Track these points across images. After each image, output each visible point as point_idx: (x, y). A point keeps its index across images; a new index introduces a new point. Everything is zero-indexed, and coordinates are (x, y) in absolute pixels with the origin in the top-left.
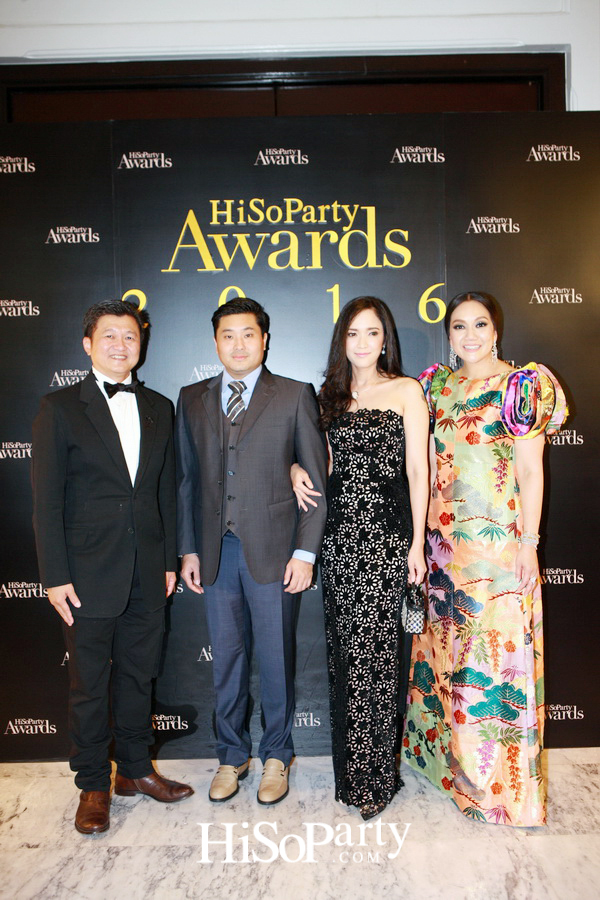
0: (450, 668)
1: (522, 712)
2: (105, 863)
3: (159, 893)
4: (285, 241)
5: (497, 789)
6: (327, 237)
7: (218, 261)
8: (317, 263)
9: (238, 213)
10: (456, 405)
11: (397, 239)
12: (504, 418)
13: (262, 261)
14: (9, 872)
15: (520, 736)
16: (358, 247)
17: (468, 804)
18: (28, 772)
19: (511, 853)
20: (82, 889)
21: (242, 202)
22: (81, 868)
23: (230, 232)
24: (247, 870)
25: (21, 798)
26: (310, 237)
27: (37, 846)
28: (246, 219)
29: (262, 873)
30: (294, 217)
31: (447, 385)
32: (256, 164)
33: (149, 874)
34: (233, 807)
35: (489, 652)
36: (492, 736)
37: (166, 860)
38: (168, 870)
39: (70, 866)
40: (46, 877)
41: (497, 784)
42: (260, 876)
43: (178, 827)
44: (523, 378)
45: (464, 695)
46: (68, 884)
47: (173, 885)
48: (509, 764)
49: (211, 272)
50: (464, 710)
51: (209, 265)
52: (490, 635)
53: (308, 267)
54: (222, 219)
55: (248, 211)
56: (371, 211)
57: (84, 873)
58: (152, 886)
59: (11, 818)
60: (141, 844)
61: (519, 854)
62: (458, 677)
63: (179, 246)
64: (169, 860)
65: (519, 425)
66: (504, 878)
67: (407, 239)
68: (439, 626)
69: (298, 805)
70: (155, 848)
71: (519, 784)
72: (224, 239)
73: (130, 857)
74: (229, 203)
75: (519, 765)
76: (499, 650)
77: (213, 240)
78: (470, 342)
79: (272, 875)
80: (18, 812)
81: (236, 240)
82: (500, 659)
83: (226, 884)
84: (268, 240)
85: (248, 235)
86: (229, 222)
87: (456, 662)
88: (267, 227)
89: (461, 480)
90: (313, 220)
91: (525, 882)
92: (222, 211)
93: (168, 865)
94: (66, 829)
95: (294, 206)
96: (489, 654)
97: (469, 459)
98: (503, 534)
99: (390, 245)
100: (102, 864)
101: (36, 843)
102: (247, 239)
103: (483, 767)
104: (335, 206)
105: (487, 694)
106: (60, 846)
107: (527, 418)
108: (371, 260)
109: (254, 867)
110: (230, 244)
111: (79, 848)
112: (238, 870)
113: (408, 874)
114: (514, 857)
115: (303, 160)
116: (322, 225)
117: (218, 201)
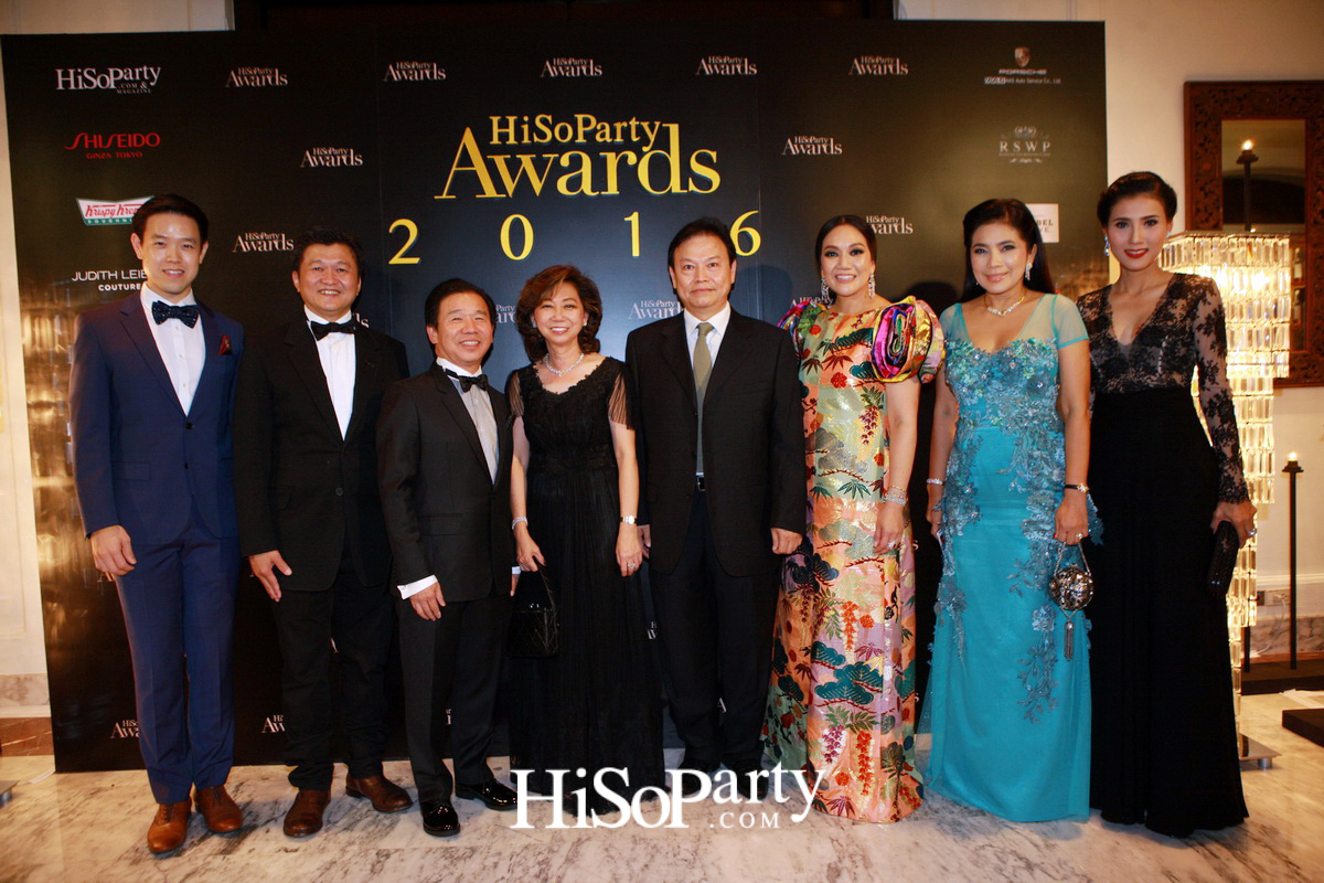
1: (877, 695)
2: (373, 866)
4: (576, 163)
5: (843, 780)
6: (625, 158)
7: (499, 186)
8: (612, 189)
9: (522, 131)
10: (823, 344)
11: (704, 160)
12: (874, 358)
13: (550, 185)
14: (263, 877)
15: (873, 722)
16: (659, 170)
19: (835, 843)
21: (526, 119)
22: (346, 872)
23: (512, 153)
24: (536, 870)
26: (605, 158)
27: (296, 850)
28: (531, 138)
30: (586, 135)
31: (817, 322)
32: (542, 76)
35: (843, 626)
36: (841, 721)
37: (443, 862)
38: (445, 872)
39: (333, 870)
41: (843, 774)
42: (550, 875)
45: (813, 673)
48: (858, 753)
49: (491, 199)
51: (490, 191)
52: (845, 607)
53: (603, 193)
54: (503, 137)
55: (533, 128)
56: (674, 129)
57: (348, 877)
59: (268, 822)
60: (415, 846)
61: (844, 845)
63: (454, 169)
64: (447, 862)
66: (825, 868)
67: (715, 161)
70: (431, 850)
71: (868, 775)
72: (505, 160)
73: (402, 861)
74: (511, 119)
75: (870, 755)
76: (854, 625)
77: (493, 160)
78: (843, 271)
79: (564, 875)
80: (275, 816)
81: (520, 162)
82: (855, 635)
84: (557, 161)
85: (534, 156)
86: (512, 141)
88: (555, 147)
89: (825, 428)
90: (609, 140)
91: (849, 872)
92: (504, 129)
93: (445, 867)
95: (587, 123)
96: (843, 628)
97: (834, 405)
98: (867, 492)
99: (697, 168)
100: (369, 867)
101: (295, 848)
102: (532, 159)
103: (829, 755)
104: (633, 123)
105: (838, 674)
106: (323, 850)
107: (897, 357)
108: (675, 185)
109: (544, 866)
110: (514, 166)
111: (343, 851)
112: (526, 871)
113: (719, 868)
114: (839, 847)
115: (596, 71)
116: (619, 145)
117: (499, 118)
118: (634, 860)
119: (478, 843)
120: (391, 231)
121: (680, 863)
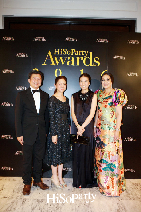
0: (99, 159)
1: (115, 170)
2: (23, 202)
3: (35, 211)
4: (71, 59)
5: (108, 188)
6: (81, 58)
7: (55, 63)
8: (78, 64)
9: (60, 52)
10: (102, 99)
11: (97, 60)
12: (113, 101)
13: (65, 63)
15: (114, 176)
16: (88, 61)
17: (101, 191)
18: (6, 179)
19: (118, 204)
20: (17, 209)
21: (61, 49)
23: (58, 56)
24: (56, 206)
25: (4, 185)
26: (77, 58)
27: (7, 198)
28: (62, 53)
29: (60, 206)
30: (73, 53)
31: (101, 94)
32: (65, 41)
33: (33, 206)
34: (53, 190)
35: (108, 156)
36: (108, 175)
37: (37, 202)
38: (37, 205)
39: (14, 203)
40: (8, 205)
41: (108, 186)
42: (59, 207)
43: (40, 194)
44: (117, 92)
45: (102, 165)
46: (14, 207)
47: (38, 209)
48: (112, 182)
49: (53, 65)
50: (102, 169)
51: (53, 64)
53: (76, 65)
54: (57, 53)
55: (63, 52)
56: (91, 53)
57: (17, 205)
58: (33, 209)
59: (1, 190)
60: (31, 198)
61: (120, 205)
62: (101, 161)
63: (46, 59)
64: (38, 203)
65: (116, 103)
66: (116, 211)
67: (99, 60)
68: (97, 149)
69: (68, 190)
70: (34, 199)
71: (114, 186)
72: (57, 58)
73: (28, 201)
74: (58, 50)
75: (114, 182)
77: (54, 58)
78: (105, 84)
79: (62, 207)
80: (3, 189)
81: (60, 58)
82: (110, 157)
83: (51, 209)
84: (67, 58)
85: (63, 57)
86: (58, 54)
87: (101, 158)
88: (67, 55)
89: (103, 116)
90: (78, 54)
92: (57, 51)
93: (37, 204)
94: (14, 194)
95: (73, 51)
97: (105, 111)
98: (112, 128)
99: (95, 61)
100: (22, 203)
101: (6, 197)
102: (62, 58)
103: (105, 182)
104: (83, 51)
106: (12, 198)
107: (118, 101)
108: (91, 64)
109: (58, 205)
110: (58, 59)
111: (16, 198)
112: (54, 206)
113: (94, 208)
114: (119, 205)
115: (76, 40)
116: (80, 55)
117: (56, 49)
118: (76, 205)
119: (44, 198)
120: (33, 70)
121: (86, 206)
